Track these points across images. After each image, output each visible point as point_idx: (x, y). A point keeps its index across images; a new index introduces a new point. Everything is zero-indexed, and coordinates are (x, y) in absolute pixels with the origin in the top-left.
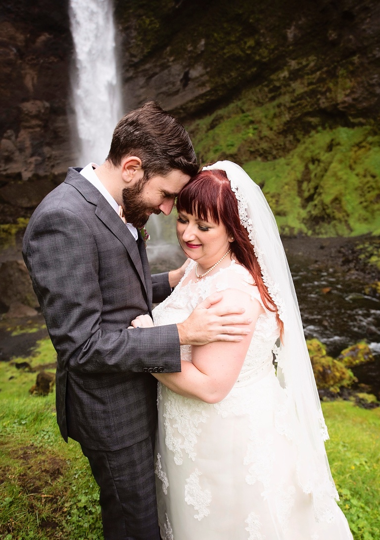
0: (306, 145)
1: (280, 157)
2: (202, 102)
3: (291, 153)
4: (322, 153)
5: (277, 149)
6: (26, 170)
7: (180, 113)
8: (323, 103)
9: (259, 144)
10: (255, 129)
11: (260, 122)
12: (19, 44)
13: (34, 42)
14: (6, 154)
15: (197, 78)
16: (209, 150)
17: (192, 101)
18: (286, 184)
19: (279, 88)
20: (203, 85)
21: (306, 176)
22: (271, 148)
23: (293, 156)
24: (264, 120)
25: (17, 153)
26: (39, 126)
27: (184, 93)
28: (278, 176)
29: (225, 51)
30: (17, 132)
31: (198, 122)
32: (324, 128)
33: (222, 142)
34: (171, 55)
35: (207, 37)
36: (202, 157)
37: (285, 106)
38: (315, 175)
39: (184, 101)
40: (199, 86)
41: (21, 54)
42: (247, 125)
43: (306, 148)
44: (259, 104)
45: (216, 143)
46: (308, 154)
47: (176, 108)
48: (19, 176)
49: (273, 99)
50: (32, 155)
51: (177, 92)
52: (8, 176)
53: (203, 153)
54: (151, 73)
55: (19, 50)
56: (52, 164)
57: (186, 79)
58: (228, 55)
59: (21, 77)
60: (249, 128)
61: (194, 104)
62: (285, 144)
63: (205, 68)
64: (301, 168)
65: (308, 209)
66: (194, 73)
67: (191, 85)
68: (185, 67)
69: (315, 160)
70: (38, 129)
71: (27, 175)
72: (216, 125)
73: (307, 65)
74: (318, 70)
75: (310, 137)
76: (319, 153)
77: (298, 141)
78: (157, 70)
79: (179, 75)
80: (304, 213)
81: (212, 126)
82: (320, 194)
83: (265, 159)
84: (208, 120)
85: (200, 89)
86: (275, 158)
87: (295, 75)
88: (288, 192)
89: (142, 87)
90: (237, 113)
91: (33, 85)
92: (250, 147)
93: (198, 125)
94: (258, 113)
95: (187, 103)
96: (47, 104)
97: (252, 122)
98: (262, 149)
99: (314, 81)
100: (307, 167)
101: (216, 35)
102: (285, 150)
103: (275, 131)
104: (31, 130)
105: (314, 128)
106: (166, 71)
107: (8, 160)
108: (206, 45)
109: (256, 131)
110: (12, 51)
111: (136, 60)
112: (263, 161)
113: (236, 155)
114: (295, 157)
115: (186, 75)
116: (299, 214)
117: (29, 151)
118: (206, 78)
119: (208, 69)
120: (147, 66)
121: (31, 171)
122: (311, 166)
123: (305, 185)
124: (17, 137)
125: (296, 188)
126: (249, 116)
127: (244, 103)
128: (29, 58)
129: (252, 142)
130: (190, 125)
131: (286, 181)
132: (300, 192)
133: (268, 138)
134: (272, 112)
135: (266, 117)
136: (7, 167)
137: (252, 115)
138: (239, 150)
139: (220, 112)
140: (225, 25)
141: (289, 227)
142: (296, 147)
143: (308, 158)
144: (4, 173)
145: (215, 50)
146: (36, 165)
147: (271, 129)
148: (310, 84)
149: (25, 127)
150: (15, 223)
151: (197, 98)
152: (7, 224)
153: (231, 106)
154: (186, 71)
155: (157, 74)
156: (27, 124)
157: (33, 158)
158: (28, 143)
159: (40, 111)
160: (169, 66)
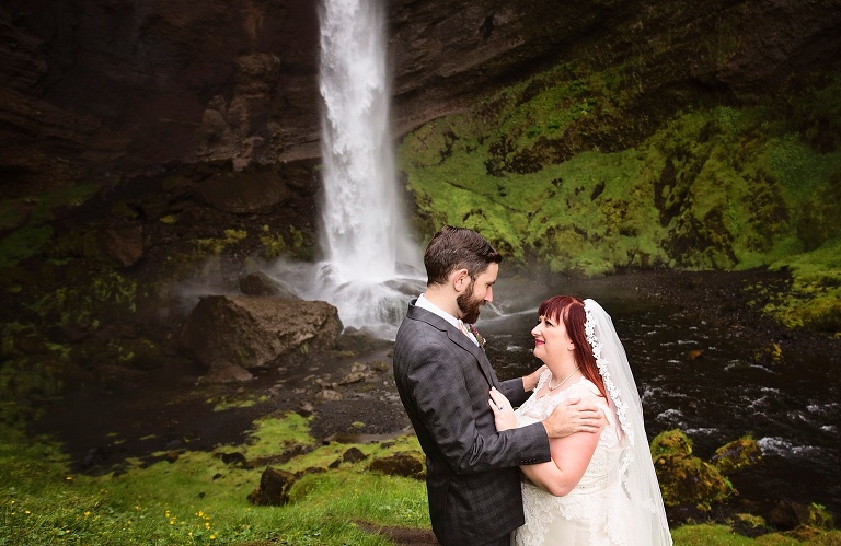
0: (669, 130)
1: (629, 146)
2: (511, 60)
3: (646, 141)
4: (693, 143)
5: (625, 135)
6: (238, 156)
7: (478, 76)
8: (696, 69)
9: (597, 127)
10: (590, 104)
11: (599, 93)
14: (211, 131)
15: (504, 25)
16: (521, 133)
17: (495, 59)
18: (638, 188)
19: (630, 44)
20: (514, 36)
21: (668, 176)
22: (614, 132)
23: (648, 146)
24: (605, 91)
25: (227, 131)
26: (263, 91)
27: (484, 47)
28: (625, 175)
30: (229, 98)
31: (505, 89)
32: (696, 107)
33: (540, 122)
36: (510, 141)
37: (637, 71)
38: (683, 175)
39: (486, 59)
40: (508, 37)
42: (579, 98)
43: (669, 135)
44: (598, 67)
45: (532, 122)
46: (672, 144)
47: (472, 69)
48: (228, 164)
49: (619, 60)
50: (250, 134)
51: (474, 46)
52: (212, 165)
53: (510, 137)
54: (435, 17)
56: (280, 147)
57: (489, 26)
59: (240, 19)
60: (582, 103)
61: (500, 63)
62: (636, 128)
63: (518, 11)
64: (660, 164)
65: (671, 226)
66: (500, 19)
67: (495, 34)
68: (487, 10)
69: (682, 153)
70: (261, 96)
71: (241, 163)
72: (535, 95)
73: (672, 13)
74: (688, 21)
75: (675, 119)
76: (688, 144)
77: (657, 124)
78: (446, 13)
79: (478, 21)
80: (664, 233)
81: (527, 97)
82: (689, 205)
83: (606, 148)
84: (521, 87)
85: (510, 42)
86: (621, 148)
87: (654, 27)
88: (641, 201)
89: (421, 37)
90: (565, 79)
91: (258, 31)
92: (584, 130)
93: (504, 95)
94: (597, 80)
95: (489, 62)
96: (277, 59)
97: (587, 94)
98: (603, 133)
99: (682, 37)
100: (669, 163)
102: (636, 138)
103: (622, 108)
104: (249, 97)
105: (682, 105)
106: (458, 14)
107: (214, 140)
109: (592, 107)
112: (603, 152)
113: (561, 141)
114: (652, 147)
115: (489, 20)
116: (656, 233)
117: (245, 128)
118: (519, 26)
119: (523, 14)
121: (247, 157)
122: (676, 163)
123: (666, 190)
124: (228, 106)
125: (652, 194)
126: (583, 84)
127: (575, 66)
129: (587, 123)
130: (494, 94)
131: (637, 183)
132: (659, 202)
133: (612, 117)
134: (618, 79)
135: (608, 86)
136: (211, 151)
137: (588, 83)
138: (566, 134)
139: (539, 77)
141: (641, 253)
142: (653, 133)
143: (671, 150)
144: (207, 160)
146: (255, 148)
147: (616, 105)
148: (674, 41)
149: (242, 93)
150: (222, 236)
151: (505, 54)
152: (208, 237)
153: (556, 68)
154: (489, 14)
155: (444, 18)
156: (245, 88)
157: (252, 139)
158: (244, 116)
159: (265, 69)
160: (464, 7)
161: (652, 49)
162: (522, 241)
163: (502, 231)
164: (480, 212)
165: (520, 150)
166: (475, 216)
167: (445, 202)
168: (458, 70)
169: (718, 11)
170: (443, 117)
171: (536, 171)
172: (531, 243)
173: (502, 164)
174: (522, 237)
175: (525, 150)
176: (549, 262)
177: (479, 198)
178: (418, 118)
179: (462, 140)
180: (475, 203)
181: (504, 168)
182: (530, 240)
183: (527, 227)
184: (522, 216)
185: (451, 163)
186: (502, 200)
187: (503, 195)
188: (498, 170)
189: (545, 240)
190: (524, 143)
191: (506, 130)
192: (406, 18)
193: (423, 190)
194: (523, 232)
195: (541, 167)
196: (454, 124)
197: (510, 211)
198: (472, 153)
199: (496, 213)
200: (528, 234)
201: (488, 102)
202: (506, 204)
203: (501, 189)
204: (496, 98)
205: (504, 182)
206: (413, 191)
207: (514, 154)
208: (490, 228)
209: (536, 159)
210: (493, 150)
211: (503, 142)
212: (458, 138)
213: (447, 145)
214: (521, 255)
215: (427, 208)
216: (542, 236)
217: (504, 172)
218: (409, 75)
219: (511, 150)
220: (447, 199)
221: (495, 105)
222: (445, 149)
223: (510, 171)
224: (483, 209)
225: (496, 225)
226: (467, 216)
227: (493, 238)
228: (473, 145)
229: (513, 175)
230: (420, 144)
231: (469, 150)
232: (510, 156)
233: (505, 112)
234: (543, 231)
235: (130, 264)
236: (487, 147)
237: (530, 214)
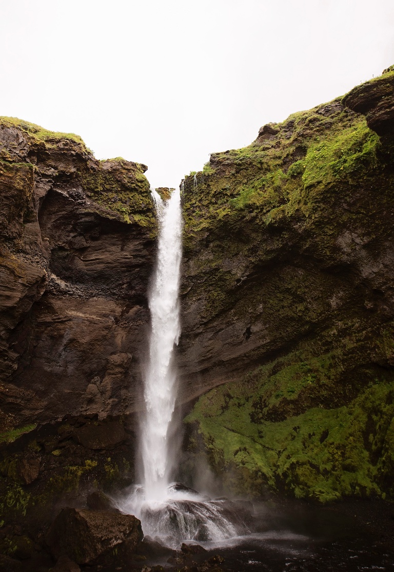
0: (366, 395)
1: (342, 405)
2: (263, 351)
3: (353, 402)
4: (383, 404)
5: (338, 398)
6: (102, 411)
7: (244, 360)
8: (374, 357)
9: (319, 392)
10: (313, 377)
11: (317, 371)
12: (117, 314)
13: (128, 312)
14: (90, 396)
15: (258, 332)
16: (271, 395)
17: (253, 350)
18: (351, 435)
19: (331, 342)
20: (264, 337)
21: (370, 427)
22: (330, 395)
23: (354, 405)
24: (320, 369)
25: (99, 395)
26: (121, 373)
27: (247, 343)
28: (341, 426)
29: (280, 313)
30: (102, 377)
31: (261, 367)
32: (381, 380)
33: (283, 388)
34: (235, 315)
35: (265, 303)
36: (265, 400)
37: (338, 358)
38: (380, 426)
39: (248, 350)
40: (260, 338)
41: (117, 321)
42: (306, 373)
43: (367, 398)
44: (315, 354)
45: (277, 389)
46: (369, 405)
47: (240, 356)
48: (96, 416)
49: (327, 351)
50: (110, 398)
51: (241, 343)
52: (87, 417)
53: (265, 397)
54: (218, 329)
55: (116, 319)
56: (127, 404)
57: (248, 333)
58: (282, 316)
59: (114, 337)
60: (308, 377)
61: (256, 352)
62: (345, 392)
63: (265, 324)
64: (364, 418)
65: (379, 465)
66: (254, 329)
67: (252, 337)
68: (247, 324)
69: (376, 411)
70: (120, 375)
71: (103, 415)
72: (278, 371)
73: (353, 325)
74: (364, 329)
75: (369, 387)
76: (380, 405)
77: (358, 391)
78: (224, 326)
79: (242, 330)
80: (374, 470)
81: (274, 372)
83: (327, 406)
84: (270, 366)
85: (261, 340)
86: (337, 406)
87: (344, 333)
88: (354, 445)
89: (210, 339)
90: (296, 361)
91: (122, 343)
92: (310, 394)
93: (261, 370)
94: (315, 363)
95: (250, 352)
96: (130, 356)
97: (310, 371)
98: (323, 396)
99: (362, 338)
100: (369, 417)
101: (271, 301)
102: (346, 399)
103: (333, 380)
104: (113, 376)
105: (372, 379)
106: (231, 327)
107: (91, 401)
108: (264, 308)
109: (314, 379)
110: (111, 319)
111: (205, 320)
112: (326, 408)
113: (297, 401)
114: (356, 406)
115: (248, 329)
116: (369, 470)
117: (108, 394)
118: (266, 332)
119: (267, 326)
120: (215, 324)
121: (107, 411)
122: (375, 418)
123: (371, 437)
124: (101, 382)
125: (362, 439)
126: (307, 364)
127: (301, 353)
128: (123, 323)
129: (312, 389)
130: (254, 370)
131: (350, 431)
132: (367, 446)
133: (327, 385)
134: (328, 362)
135: (323, 366)
136: (88, 407)
137: (310, 364)
138: (300, 396)
139: (281, 359)
140: (278, 295)
141: (360, 485)
142: (356, 397)
143: (369, 408)
144: (85, 413)
145: (272, 312)
146: (112, 406)
147: (329, 378)
148: (358, 341)
149: (110, 374)
150: (83, 464)
151: (259, 347)
152: (75, 465)
153: (291, 355)
154: (248, 326)
155: (223, 329)
156: (112, 372)
157: (111, 400)
158: (109, 387)
159: (123, 362)
160: (234, 323)
161: (345, 346)
162: (274, 472)
163: (260, 464)
164: (245, 449)
165: (271, 406)
166: (242, 452)
167: (222, 441)
168: (233, 356)
169: (379, 324)
170: (223, 384)
171: (283, 420)
172: (281, 474)
173: (261, 415)
174: (274, 468)
175: (274, 406)
176: (294, 489)
177: (245, 440)
178: (209, 385)
179: (235, 399)
180: (242, 443)
181: (261, 418)
182: (280, 472)
183: (277, 462)
184: (273, 453)
185: (228, 414)
186: (260, 441)
187: (261, 437)
188: (258, 419)
189: (289, 472)
190: (274, 402)
191: (262, 392)
192: (201, 330)
193: (209, 433)
194: (274, 465)
195: (285, 418)
196: (230, 389)
197: (266, 448)
198: (241, 408)
199: (256, 450)
200: (278, 467)
201: (251, 375)
202: (263, 444)
203: (260, 432)
204: (256, 372)
205: (262, 427)
206: (202, 433)
207: (267, 408)
208: (252, 461)
209: (282, 413)
210: (255, 405)
211: (261, 400)
212: (232, 398)
213: (226, 402)
214: (274, 484)
215: (211, 446)
216: (288, 469)
217: (262, 421)
218: (203, 360)
219: (266, 406)
220: (224, 440)
221: (255, 376)
222: (224, 404)
223: (266, 420)
224: (247, 447)
225: (256, 459)
226: (236, 453)
227: (254, 469)
228: (242, 402)
229: (268, 423)
230: (209, 402)
231: (239, 405)
232: (265, 410)
233: (262, 381)
234: (287, 465)
235: (30, 482)
236: (251, 403)
237: (279, 452)
